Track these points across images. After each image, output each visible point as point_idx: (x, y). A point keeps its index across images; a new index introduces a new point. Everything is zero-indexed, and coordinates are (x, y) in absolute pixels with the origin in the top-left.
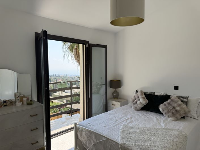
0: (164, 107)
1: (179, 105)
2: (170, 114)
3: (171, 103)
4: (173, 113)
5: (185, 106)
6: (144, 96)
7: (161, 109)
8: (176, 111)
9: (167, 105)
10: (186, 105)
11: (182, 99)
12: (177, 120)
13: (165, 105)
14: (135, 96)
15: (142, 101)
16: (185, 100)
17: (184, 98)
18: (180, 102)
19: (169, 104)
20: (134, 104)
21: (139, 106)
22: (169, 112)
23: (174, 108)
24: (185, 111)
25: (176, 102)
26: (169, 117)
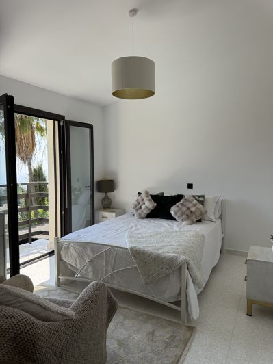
0: (176, 209)
1: (195, 205)
2: (184, 216)
3: (185, 203)
4: (187, 215)
5: (201, 205)
6: (150, 198)
7: (172, 213)
8: (191, 212)
9: (180, 206)
10: (203, 204)
11: (197, 198)
12: (192, 223)
13: (178, 206)
14: (137, 200)
15: (149, 205)
16: (201, 199)
17: (199, 197)
18: (195, 202)
19: (183, 204)
20: (137, 210)
21: (145, 211)
22: (182, 215)
23: (188, 209)
24: (201, 211)
25: (190, 202)
26: (183, 220)
